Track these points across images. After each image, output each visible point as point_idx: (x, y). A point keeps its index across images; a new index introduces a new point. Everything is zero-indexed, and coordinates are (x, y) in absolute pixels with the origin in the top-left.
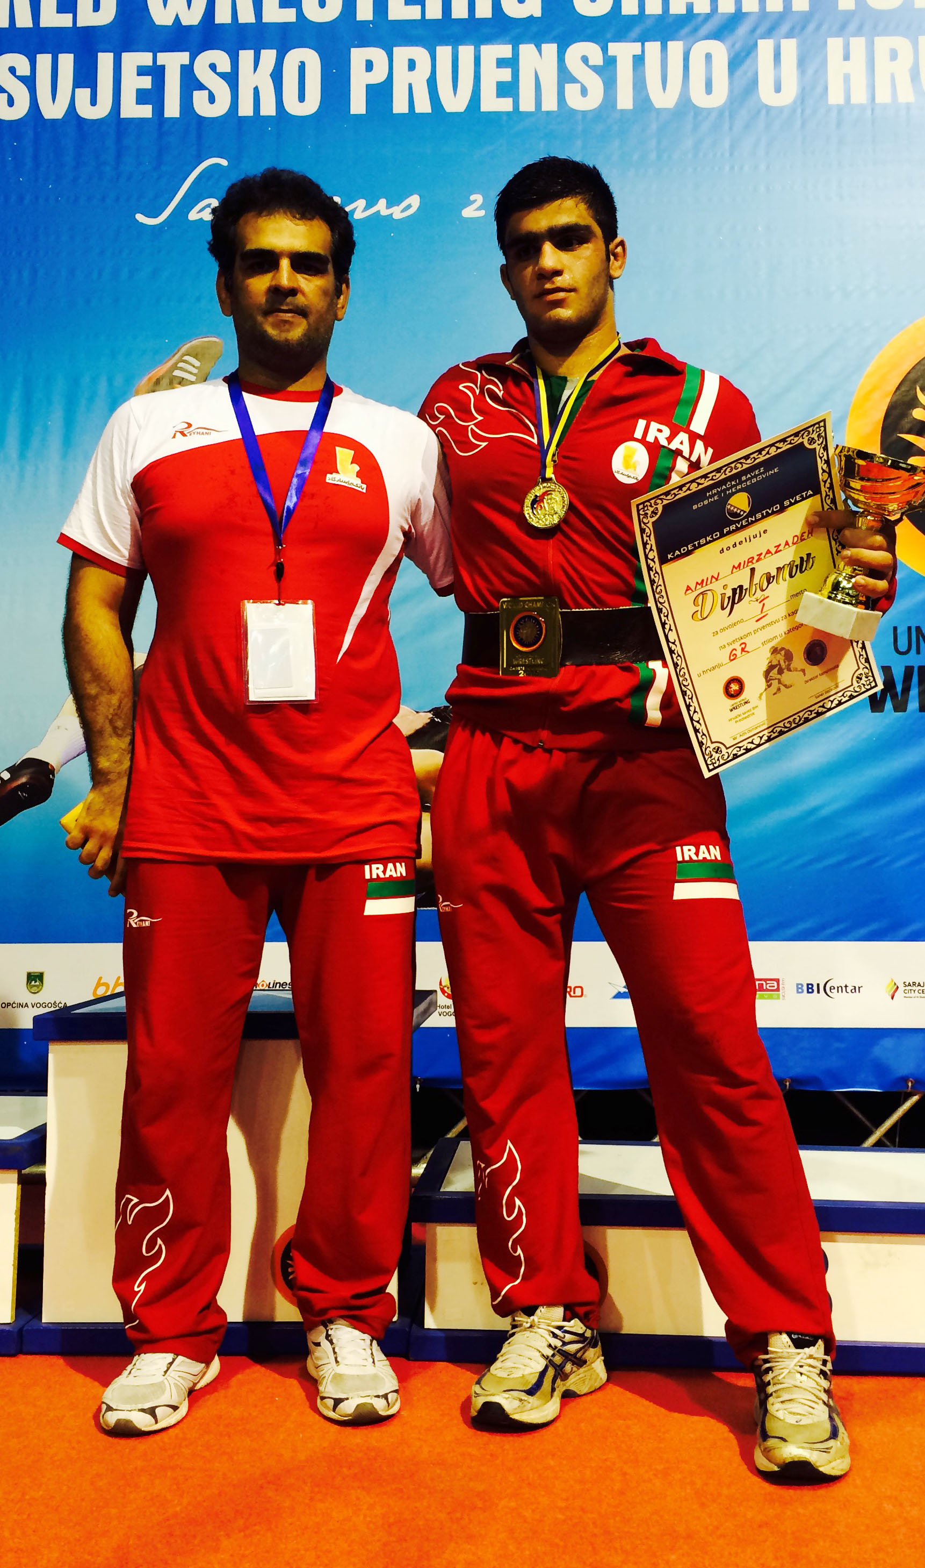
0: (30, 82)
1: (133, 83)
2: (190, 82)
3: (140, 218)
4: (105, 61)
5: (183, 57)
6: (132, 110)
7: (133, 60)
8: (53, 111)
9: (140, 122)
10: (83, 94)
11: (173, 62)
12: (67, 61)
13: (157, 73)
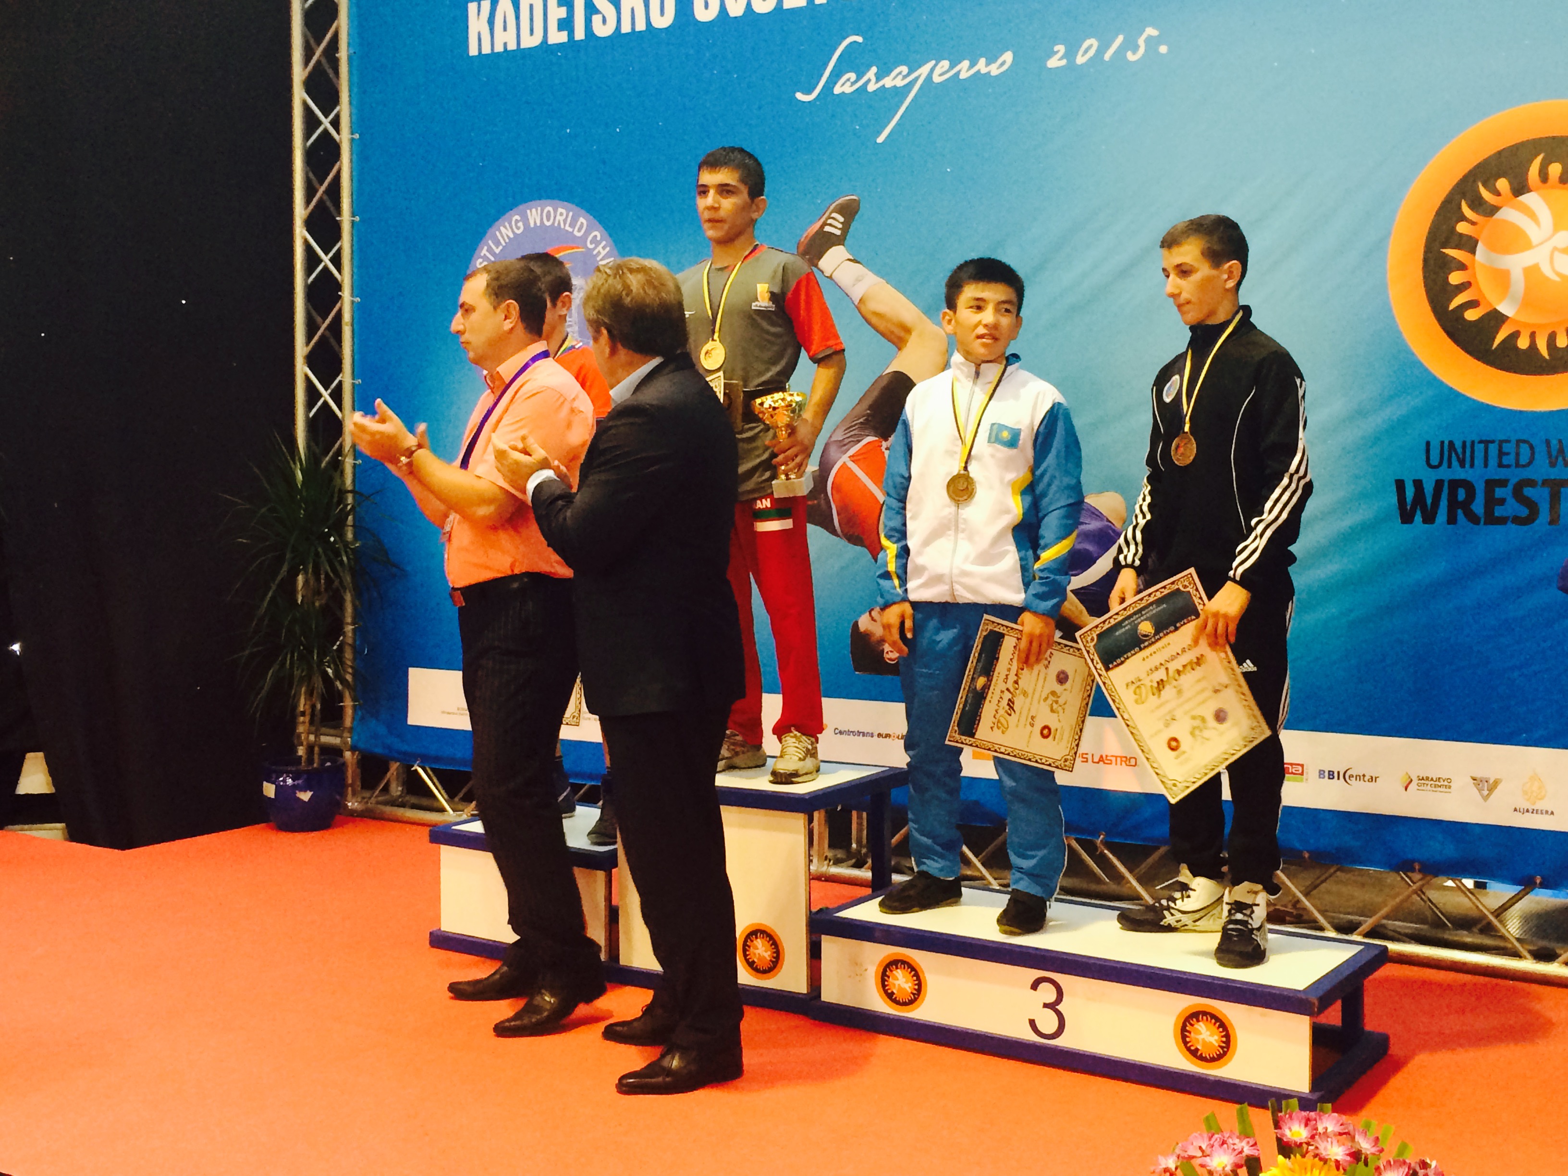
3: (799, 96)
8: (736, 9)
9: (796, 12)
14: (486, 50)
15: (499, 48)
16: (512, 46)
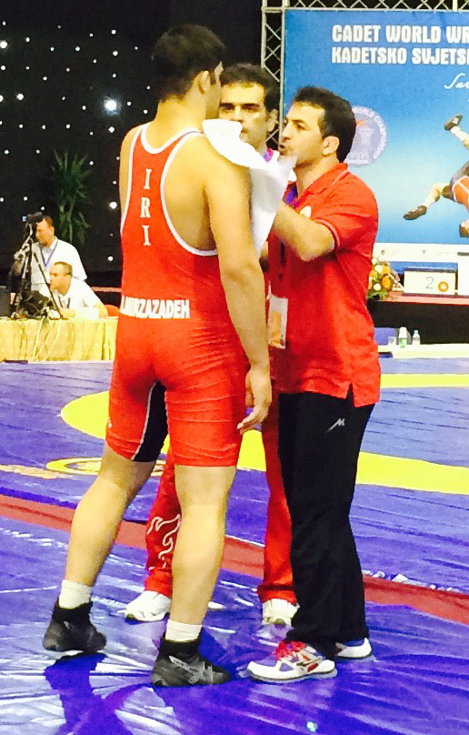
0: (421, 55)
1: (444, 56)
2: (456, 56)
3: (445, 86)
4: (437, 50)
5: (455, 50)
6: (444, 62)
7: (444, 50)
8: (426, 62)
9: (445, 65)
10: (433, 58)
11: (453, 51)
12: (429, 50)
13: (449, 53)
14: (339, 62)
15: (344, 62)
16: (349, 62)
